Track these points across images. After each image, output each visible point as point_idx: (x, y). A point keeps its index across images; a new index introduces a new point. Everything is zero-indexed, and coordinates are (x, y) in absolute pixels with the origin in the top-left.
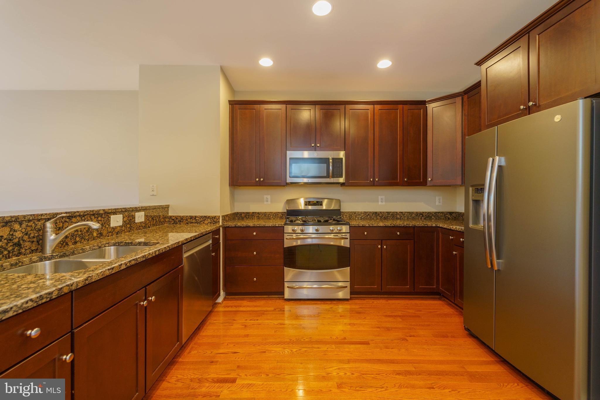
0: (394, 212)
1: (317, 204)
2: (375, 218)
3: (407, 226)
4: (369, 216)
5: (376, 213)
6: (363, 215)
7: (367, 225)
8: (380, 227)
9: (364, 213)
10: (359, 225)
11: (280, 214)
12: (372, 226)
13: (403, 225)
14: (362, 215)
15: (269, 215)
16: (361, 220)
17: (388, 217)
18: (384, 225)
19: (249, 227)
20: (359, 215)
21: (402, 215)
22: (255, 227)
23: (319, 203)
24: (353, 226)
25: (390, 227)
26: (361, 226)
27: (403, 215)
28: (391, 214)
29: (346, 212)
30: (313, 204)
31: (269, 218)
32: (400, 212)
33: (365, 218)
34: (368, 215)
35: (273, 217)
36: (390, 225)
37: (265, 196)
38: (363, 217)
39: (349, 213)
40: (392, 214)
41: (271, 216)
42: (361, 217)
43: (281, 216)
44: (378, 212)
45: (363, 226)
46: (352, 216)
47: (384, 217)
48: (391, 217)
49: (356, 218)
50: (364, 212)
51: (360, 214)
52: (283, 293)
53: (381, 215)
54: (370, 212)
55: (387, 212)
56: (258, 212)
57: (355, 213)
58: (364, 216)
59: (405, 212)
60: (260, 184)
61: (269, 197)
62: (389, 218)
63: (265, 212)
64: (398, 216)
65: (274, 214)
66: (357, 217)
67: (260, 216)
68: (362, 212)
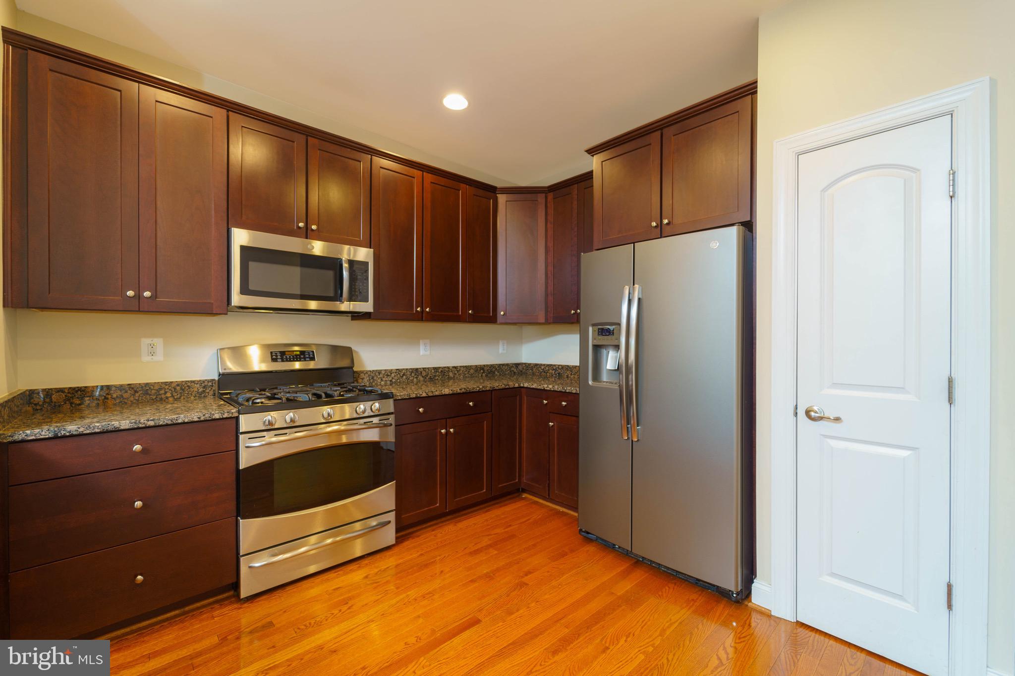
0: (445, 367)
1: (302, 356)
2: (415, 379)
3: (484, 389)
4: (404, 377)
5: (417, 369)
6: (395, 376)
7: (424, 395)
8: (445, 395)
9: (396, 372)
10: (410, 396)
11: (198, 385)
12: (432, 395)
13: (478, 389)
14: (393, 375)
15: (161, 389)
16: (391, 385)
17: (435, 376)
18: (451, 392)
19: (117, 431)
20: (388, 375)
21: (456, 372)
22: (139, 428)
23: (307, 356)
24: (400, 398)
25: (459, 393)
26: (413, 398)
27: (458, 371)
28: (440, 371)
29: (362, 372)
30: (294, 358)
31: (161, 399)
32: (453, 367)
33: (398, 381)
34: (404, 375)
35: (173, 396)
36: (459, 391)
37: (145, 341)
38: (394, 380)
39: (369, 373)
40: (441, 371)
41: (166, 393)
42: (391, 379)
43: (201, 390)
44: (420, 369)
45: (417, 398)
46: (375, 378)
47: (429, 377)
48: (440, 377)
50: (397, 370)
51: (389, 374)
52: (236, 586)
53: (424, 374)
54: (407, 369)
55: (434, 368)
56: (121, 386)
57: (379, 372)
58: (396, 378)
59: (461, 367)
60: (138, 307)
61: (158, 342)
62: (437, 377)
63: (147, 384)
64: (451, 375)
65: (178, 388)
66: (384, 379)
67: (125, 395)
68: (392, 370)
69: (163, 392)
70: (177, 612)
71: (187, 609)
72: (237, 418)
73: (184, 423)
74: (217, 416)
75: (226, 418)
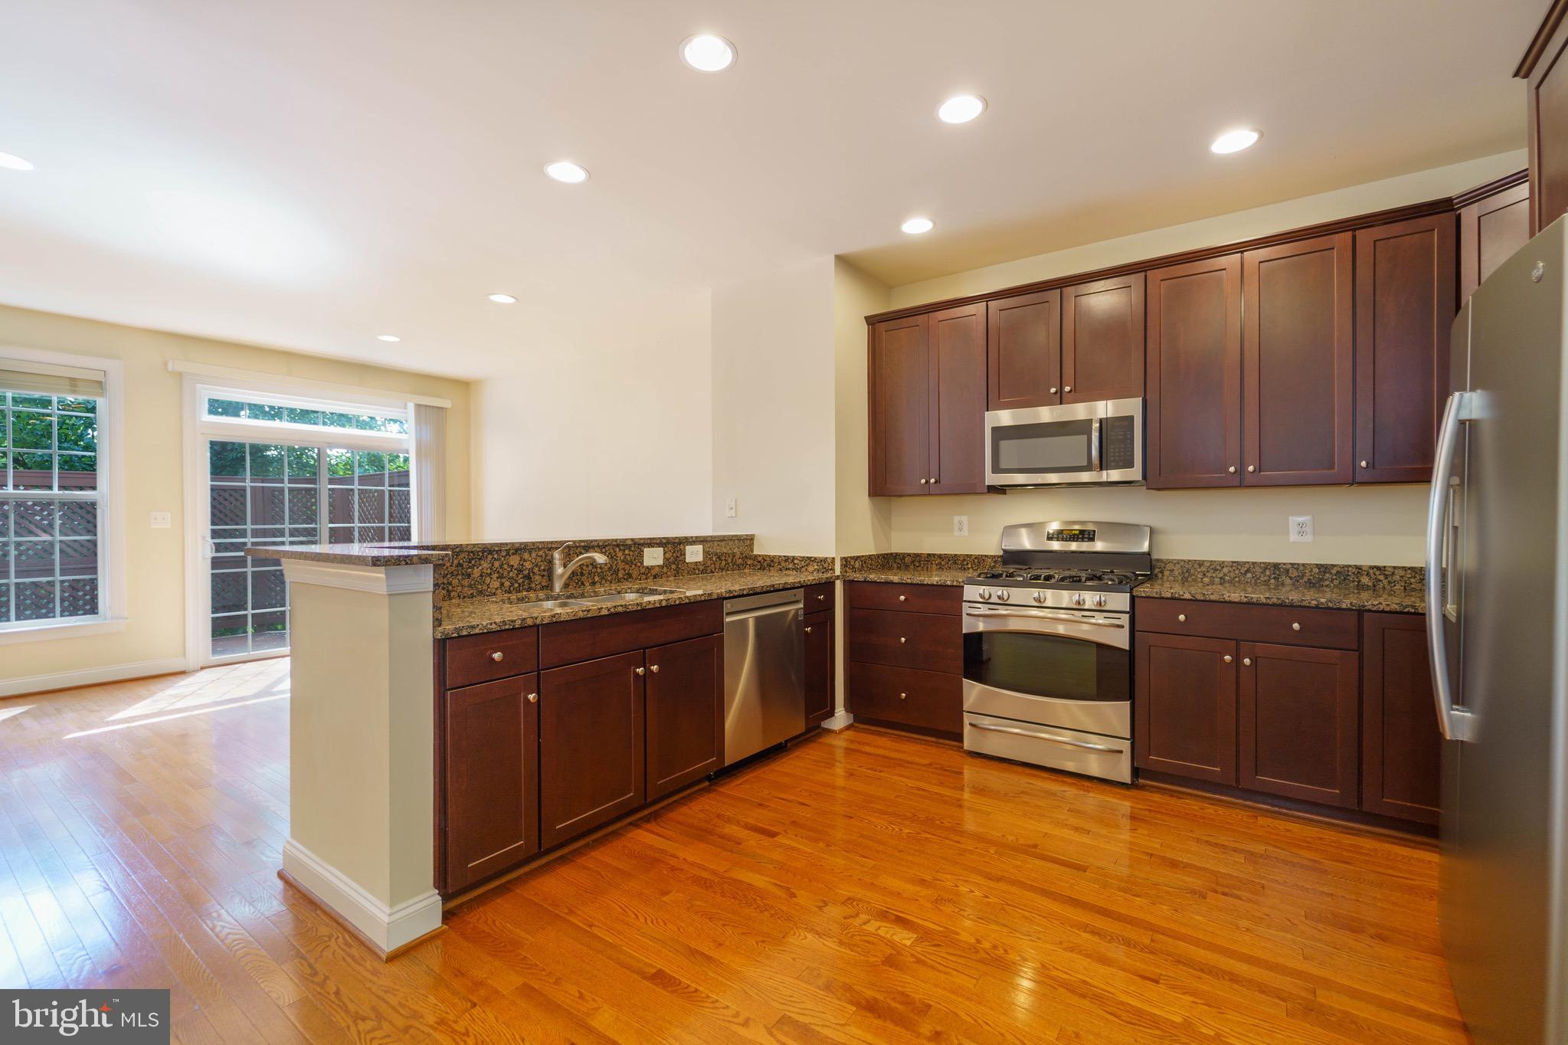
0: (1350, 566)
1: (1080, 536)
2: (1273, 581)
3: (1330, 605)
4: (1249, 575)
5: (1276, 566)
6: (1230, 572)
7: (1187, 596)
8: (1230, 602)
9: (1232, 566)
10: (1161, 594)
11: (990, 560)
12: (1202, 598)
13: (1314, 603)
14: (1225, 570)
15: (964, 560)
16: (1221, 584)
17: (1321, 580)
18: (1245, 600)
19: (892, 583)
20: (1215, 570)
21: (1381, 577)
22: (902, 583)
23: (1086, 536)
24: (1143, 595)
25: (1263, 604)
26: (1167, 598)
27: (1386, 577)
28: (1334, 571)
29: (1170, 561)
30: (1070, 538)
31: (965, 569)
32: (1372, 567)
33: (1237, 579)
34: (1248, 571)
35: (972, 567)
36: (1264, 601)
37: (956, 519)
38: (1227, 578)
39: (1182, 563)
40: (1337, 572)
41: (967, 564)
42: (1221, 575)
43: (992, 564)
44: (1284, 564)
45: (1173, 598)
46: (1192, 571)
47: (1306, 579)
48: (1336, 582)
49: (1206, 580)
50: (1233, 562)
51: (1218, 567)
52: (959, 737)
53: (1294, 573)
54: (1254, 563)
55: (1319, 566)
56: (941, 555)
57: (1201, 563)
58: (1232, 575)
59: (1395, 568)
60: (928, 492)
61: (964, 519)
62: (1327, 583)
63: (955, 555)
64: (1365, 580)
65: (976, 561)
66: (1209, 574)
67: (943, 563)
68: (1223, 562)
69: (965, 563)
70: (934, 739)
71: (941, 741)
72: (963, 587)
73: (928, 585)
74: (949, 583)
75: (956, 586)
